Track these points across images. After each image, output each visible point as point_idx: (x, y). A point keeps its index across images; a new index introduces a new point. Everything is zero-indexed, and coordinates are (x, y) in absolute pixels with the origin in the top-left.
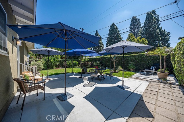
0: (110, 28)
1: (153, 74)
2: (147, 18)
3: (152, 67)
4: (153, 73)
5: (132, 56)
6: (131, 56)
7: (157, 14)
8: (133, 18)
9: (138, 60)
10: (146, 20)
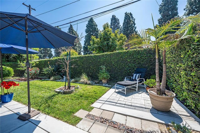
0: (88, 23)
1: (137, 89)
2: (125, 18)
3: (135, 75)
4: (137, 86)
5: (106, 55)
6: (104, 55)
7: (133, 17)
8: (113, 17)
9: (113, 63)
10: (125, 20)
